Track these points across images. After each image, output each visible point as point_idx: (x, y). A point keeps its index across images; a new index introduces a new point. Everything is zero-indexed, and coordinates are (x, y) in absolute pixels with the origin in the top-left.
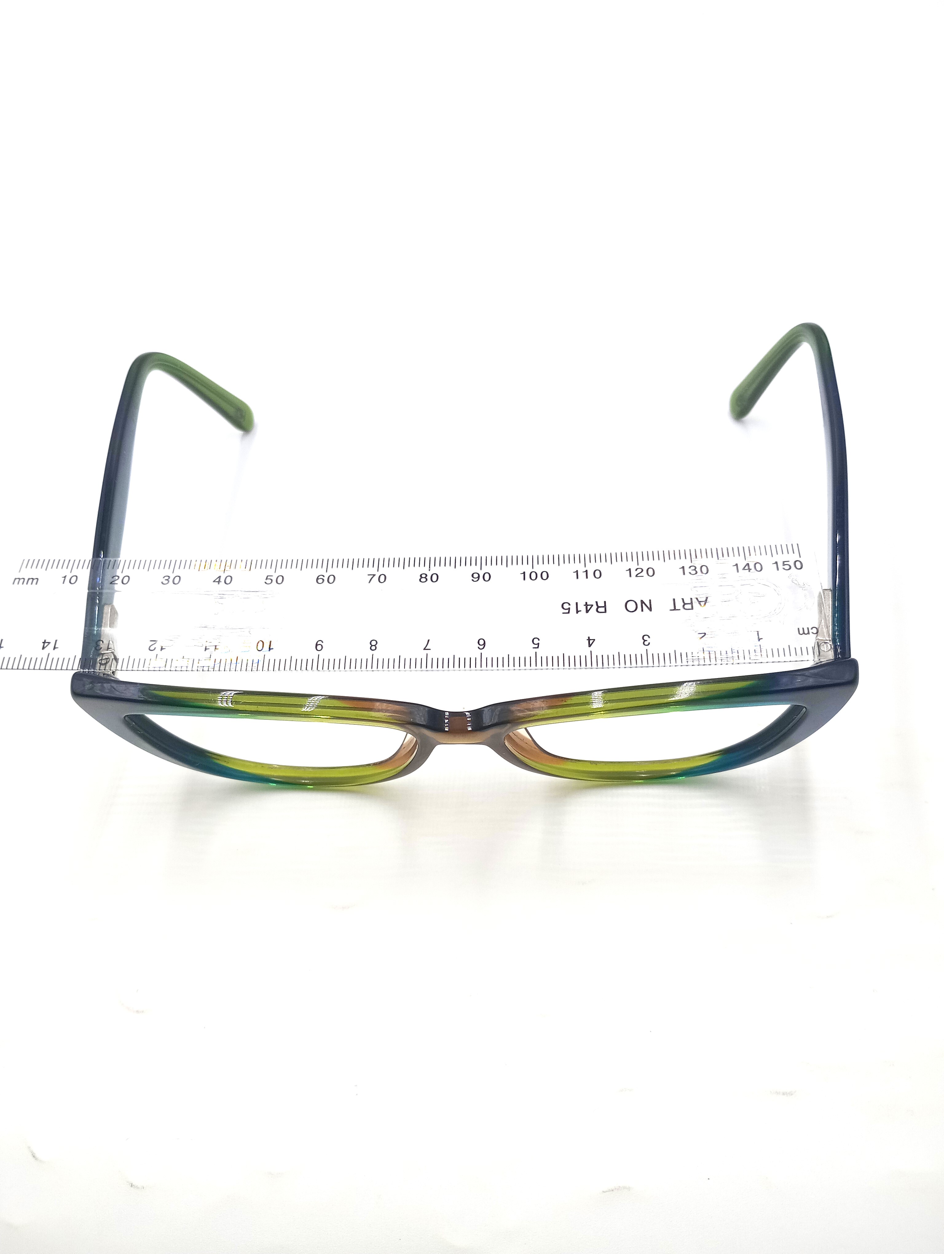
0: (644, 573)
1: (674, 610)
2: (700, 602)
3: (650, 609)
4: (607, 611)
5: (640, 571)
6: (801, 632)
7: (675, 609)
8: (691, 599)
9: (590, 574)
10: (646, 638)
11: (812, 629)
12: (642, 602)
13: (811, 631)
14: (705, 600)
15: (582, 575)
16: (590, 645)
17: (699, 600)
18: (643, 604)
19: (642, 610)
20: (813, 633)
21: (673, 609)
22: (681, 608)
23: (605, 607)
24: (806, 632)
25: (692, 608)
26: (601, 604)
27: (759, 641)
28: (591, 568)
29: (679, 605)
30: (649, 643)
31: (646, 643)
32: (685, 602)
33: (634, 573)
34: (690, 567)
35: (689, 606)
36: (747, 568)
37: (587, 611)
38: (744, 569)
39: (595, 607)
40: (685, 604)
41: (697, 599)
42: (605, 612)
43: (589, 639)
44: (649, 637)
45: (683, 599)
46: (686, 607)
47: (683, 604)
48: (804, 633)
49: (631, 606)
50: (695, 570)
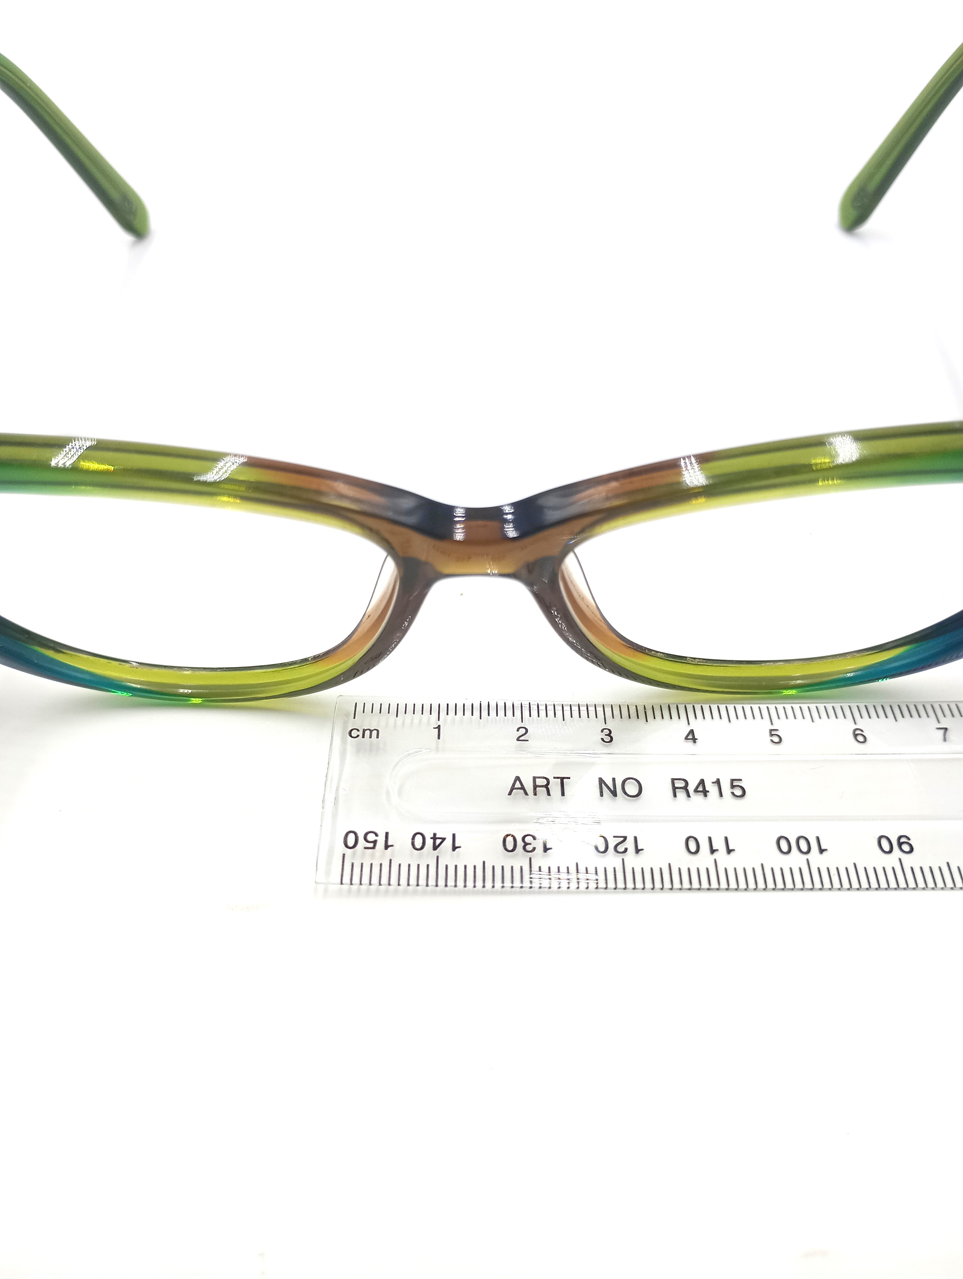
0: (612, 844)
1: (564, 778)
2: (523, 788)
3: (601, 781)
4: (670, 781)
5: (621, 848)
6: (375, 733)
7: (562, 779)
8: (535, 794)
9: (704, 846)
10: (607, 739)
11: (358, 736)
12: (614, 793)
13: (361, 733)
14: (514, 791)
15: (719, 844)
16: (692, 732)
17: (522, 791)
18: (612, 789)
19: (614, 780)
20: (358, 730)
21: (565, 780)
22: (552, 780)
23: (674, 789)
24: (367, 733)
25: (535, 778)
26: (681, 794)
27: (439, 726)
28: (704, 860)
29: (555, 787)
30: (602, 731)
31: (607, 732)
32: (545, 789)
33: (630, 844)
34: (534, 849)
35: (540, 782)
36: (438, 841)
37: (702, 782)
38: (443, 839)
39: (691, 788)
40: (546, 786)
41: (526, 794)
42: (673, 780)
43: (694, 740)
44: (602, 739)
45: (549, 794)
46: (544, 782)
47: (549, 786)
48: (371, 731)
49: (632, 789)
50: (526, 844)
